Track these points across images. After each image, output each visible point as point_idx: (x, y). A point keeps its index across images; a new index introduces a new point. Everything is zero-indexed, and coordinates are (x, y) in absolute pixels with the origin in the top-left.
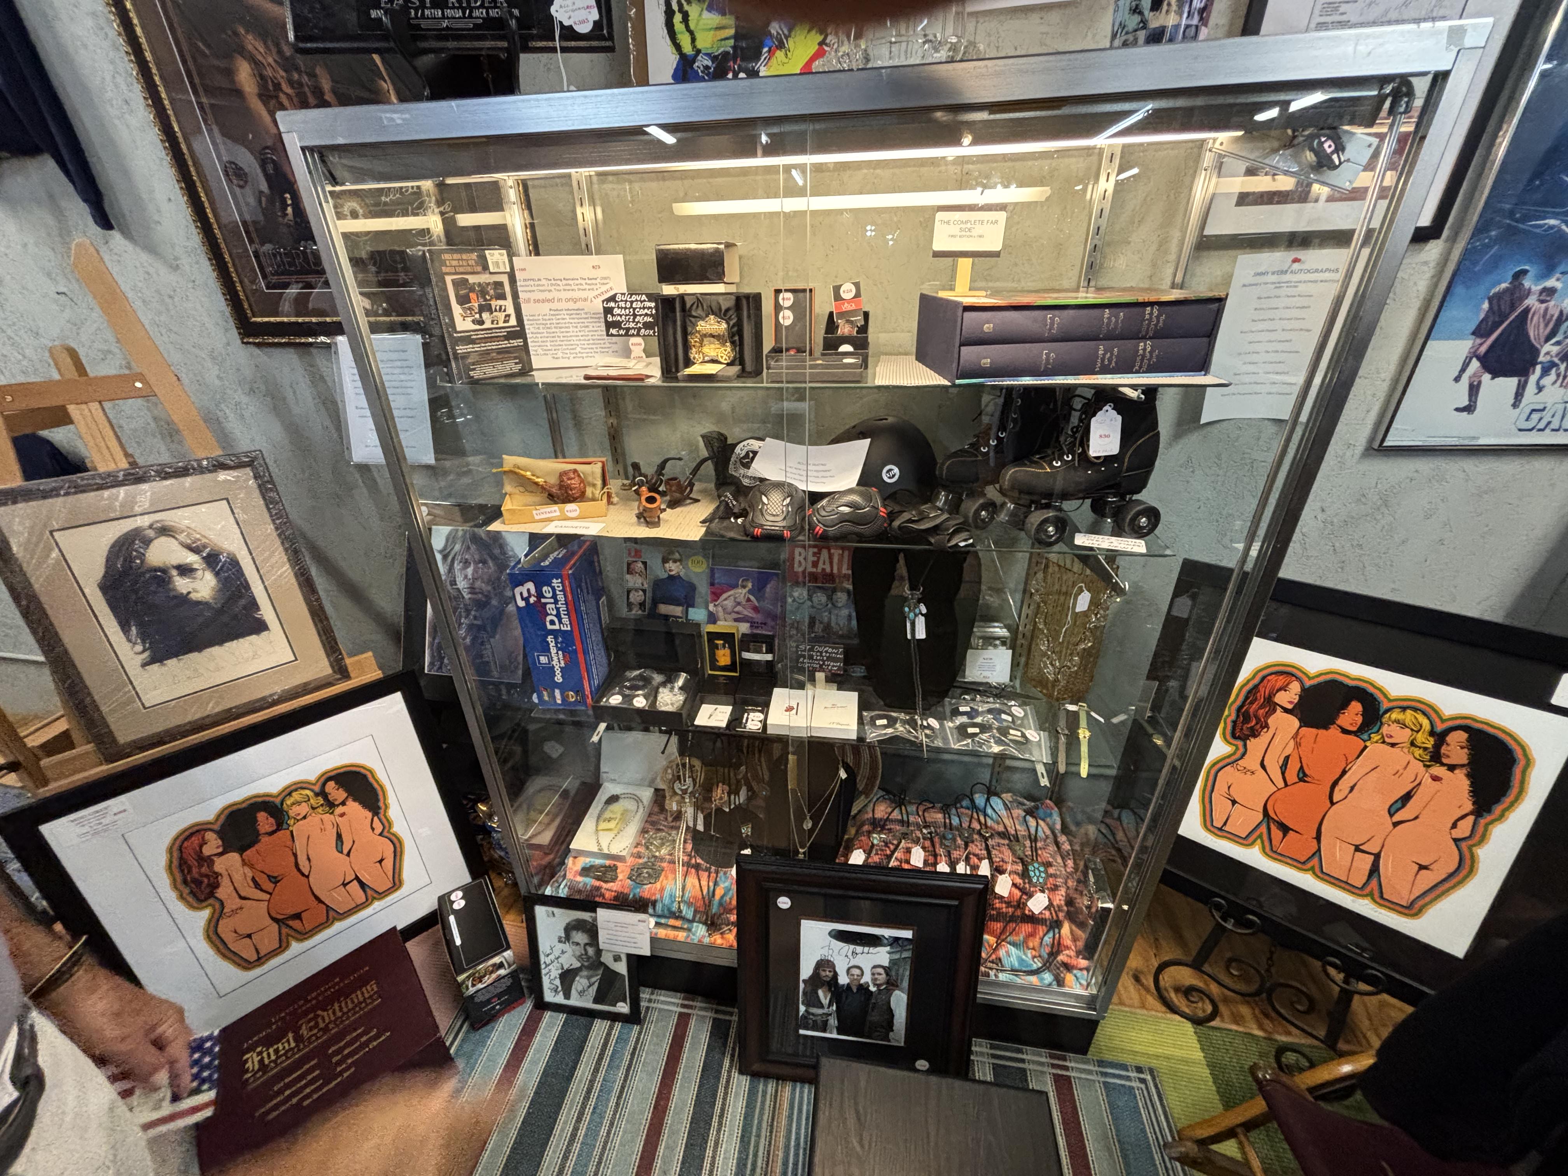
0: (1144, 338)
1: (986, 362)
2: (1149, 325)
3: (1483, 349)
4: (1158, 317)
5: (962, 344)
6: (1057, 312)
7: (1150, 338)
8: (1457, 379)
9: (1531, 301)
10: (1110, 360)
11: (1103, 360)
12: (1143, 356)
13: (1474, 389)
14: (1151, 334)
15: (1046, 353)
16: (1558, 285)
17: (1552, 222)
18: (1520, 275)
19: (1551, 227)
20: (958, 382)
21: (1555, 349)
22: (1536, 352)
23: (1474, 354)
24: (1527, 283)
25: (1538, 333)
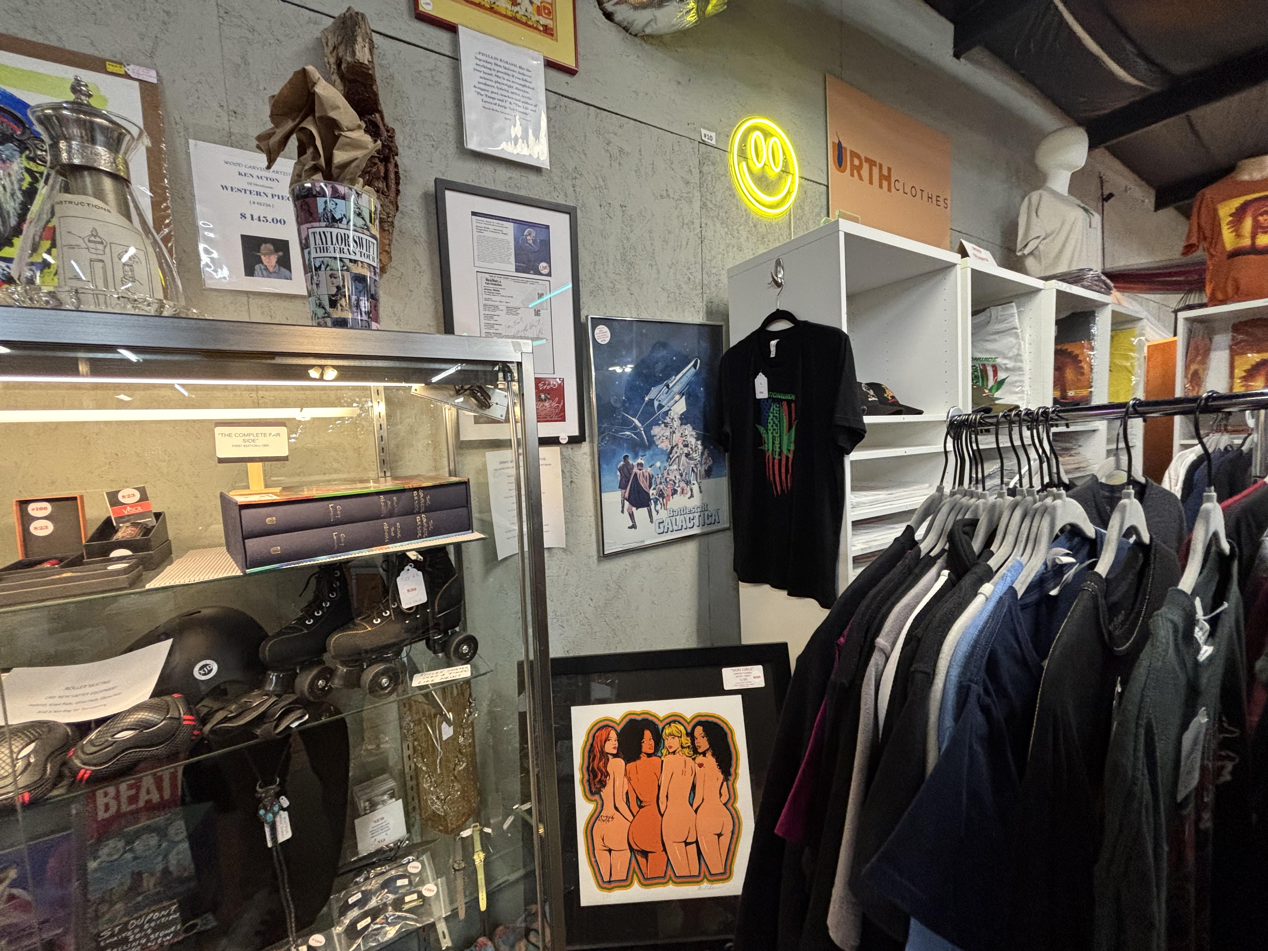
0: (419, 513)
1: (277, 550)
2: (419, 503)
3: (627, 495)
4: (424, 497)
5: (244, 538)
6: (337, 502)
7: (423, 513)
8: (623, 512)
9: (636, 470)
10: (395, 532)
11: (389, 532)
12: (422, 525)
13: (632, 516)
14: (423, 509)
15: (336, 534)
16: (643, 462)
17: (628, 433)
18: (626, 457)
19: (628, 436)
20: (248, 571)
21: (655, 492)
22: (648, 494)
23: (624, 498)
24: (631, 462)
25: (644, 484)
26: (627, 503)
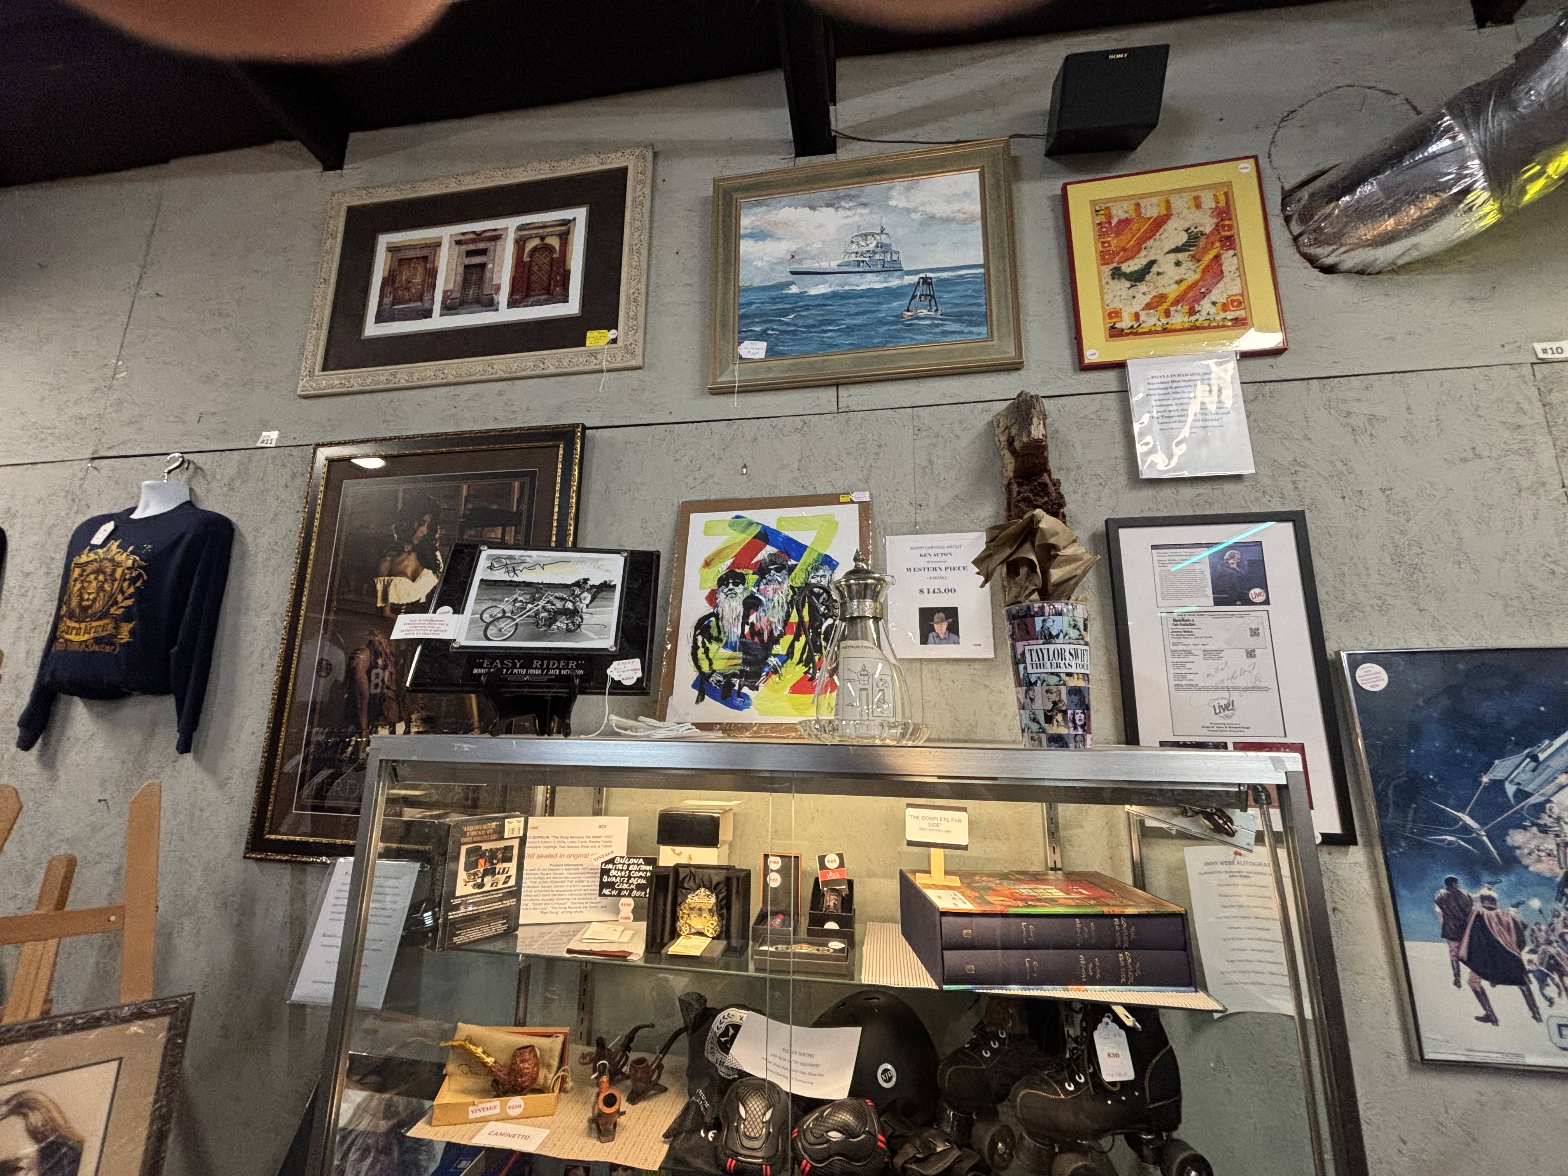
0: (1121, 948)
1: (971, 968)
2: (1122, 937)
3: (1463, 952)
4: (1128, 928)
5: (943, 949)
6: (1030, 920)
7: (1127, 949)
8: (1457, 983)
9: (1477, 907)
10: (1094, 970)
11: (1087, 970)
12: (1126, 966)
13: (1481, 996)
14: (1126, 945)
15: (1029, 960)
16: (1495, 895)
17: (1449, 838)
18: (1450, 883)
19: (1450, 843)
20: (945, 987)
21: (1535, 957)
22: (1519, 961)
23: (1456, 960)
24: (1464, 891)
25: (1506, 940)
26: (1466, 971)
